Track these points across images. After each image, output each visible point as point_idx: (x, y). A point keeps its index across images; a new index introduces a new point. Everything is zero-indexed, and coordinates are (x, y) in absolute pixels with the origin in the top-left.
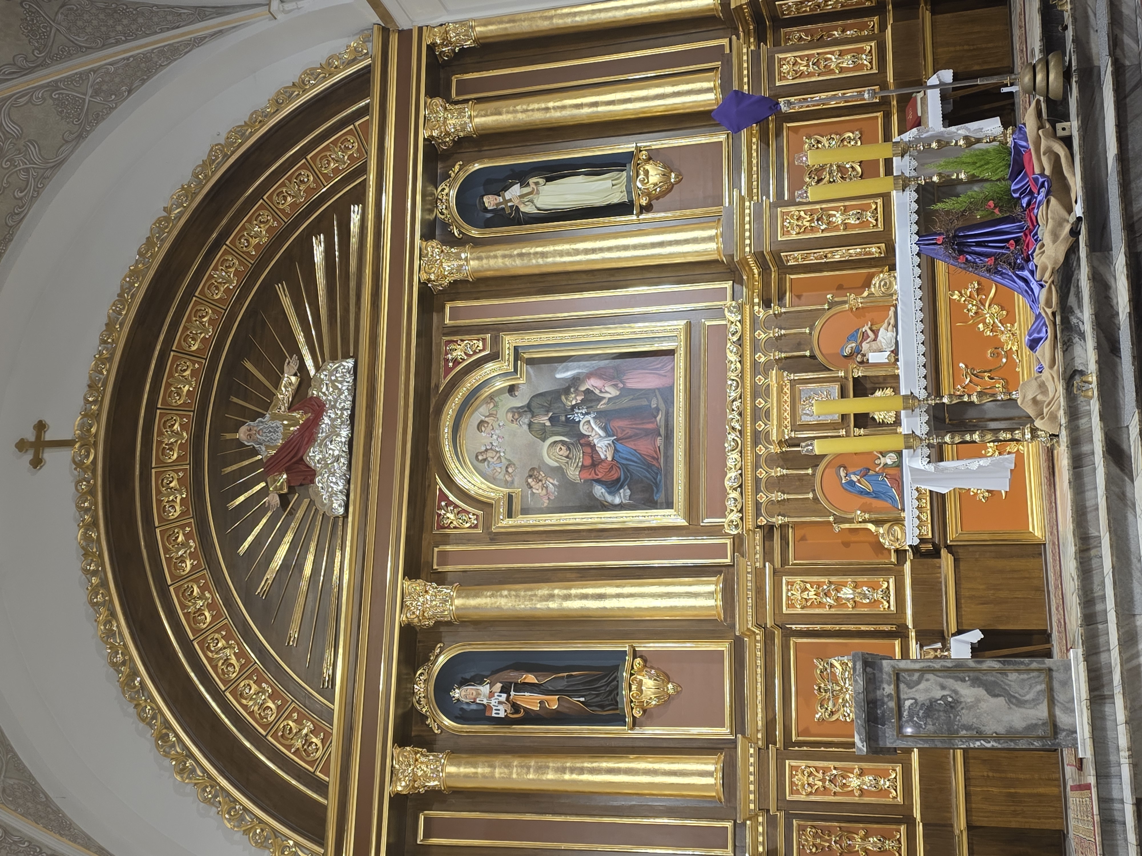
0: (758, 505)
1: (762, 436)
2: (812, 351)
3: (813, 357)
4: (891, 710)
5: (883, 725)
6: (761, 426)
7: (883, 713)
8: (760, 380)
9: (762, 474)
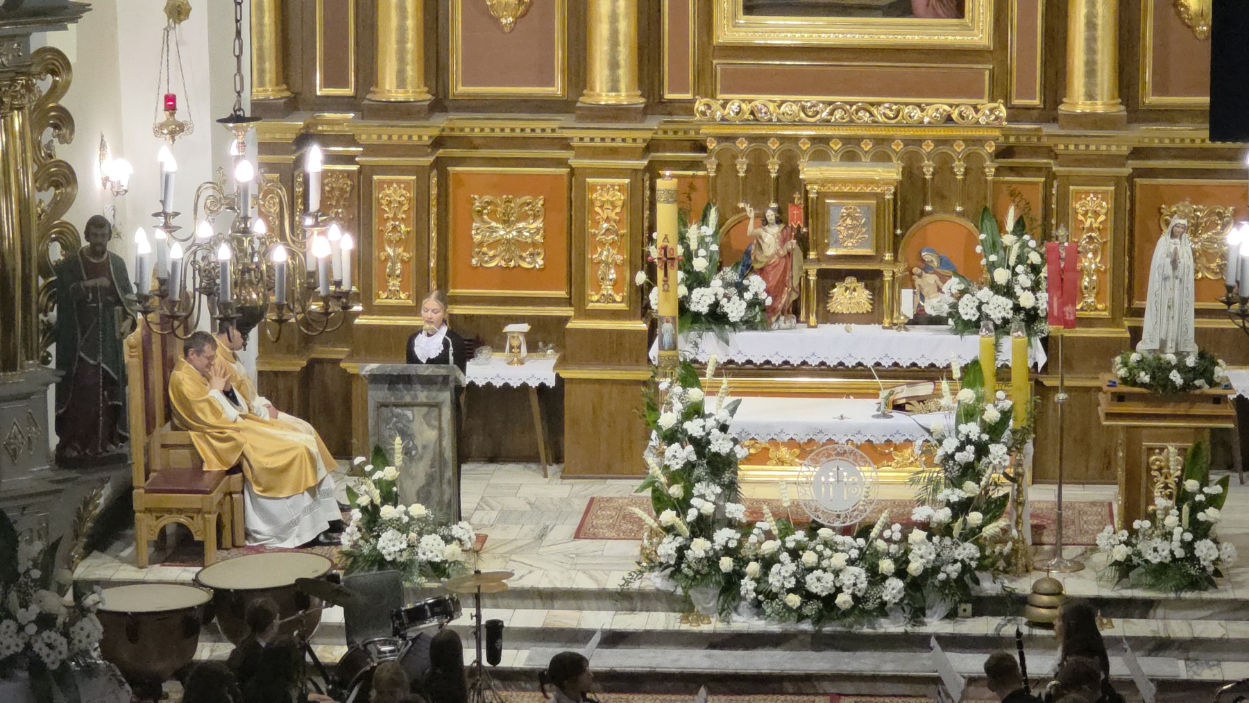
0: (731, 138)
1: (821, 147)
2: (930, 213)
3: (923, 214)
4: (402, 397)
5: (389, 389)
6: (836, 146)
7: (398, 390)
8: (898, 145)
9: (773, 145)
